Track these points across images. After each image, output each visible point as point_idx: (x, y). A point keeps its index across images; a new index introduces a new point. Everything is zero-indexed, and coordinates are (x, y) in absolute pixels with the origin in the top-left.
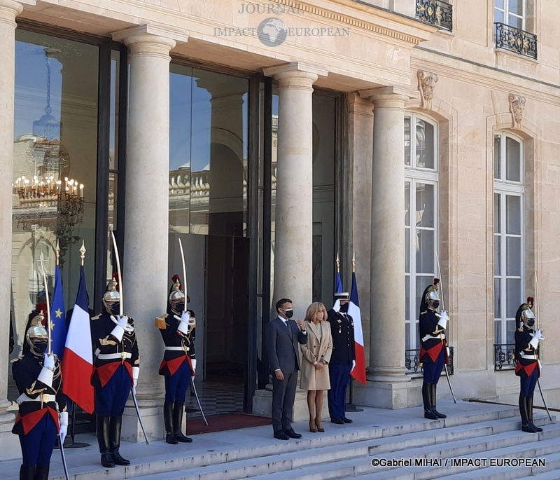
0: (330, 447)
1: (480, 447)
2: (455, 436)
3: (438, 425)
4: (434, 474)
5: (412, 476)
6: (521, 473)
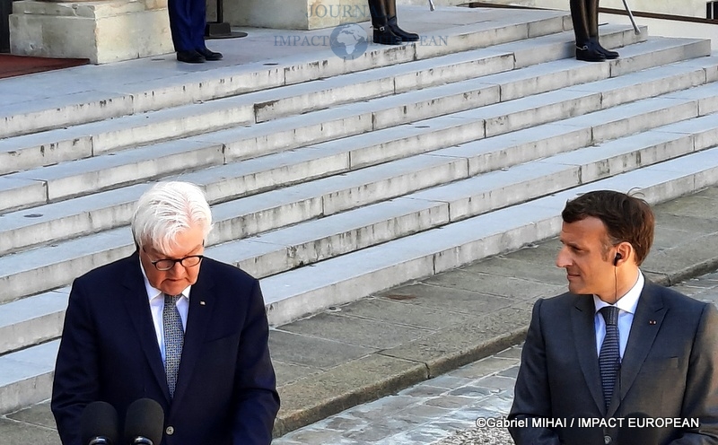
0: (174, 109)
1: (489, 96)
2: (437, 77)
3: (400, 56)
4: (391, 153)
5: (345, 158)
6: (569, 142)
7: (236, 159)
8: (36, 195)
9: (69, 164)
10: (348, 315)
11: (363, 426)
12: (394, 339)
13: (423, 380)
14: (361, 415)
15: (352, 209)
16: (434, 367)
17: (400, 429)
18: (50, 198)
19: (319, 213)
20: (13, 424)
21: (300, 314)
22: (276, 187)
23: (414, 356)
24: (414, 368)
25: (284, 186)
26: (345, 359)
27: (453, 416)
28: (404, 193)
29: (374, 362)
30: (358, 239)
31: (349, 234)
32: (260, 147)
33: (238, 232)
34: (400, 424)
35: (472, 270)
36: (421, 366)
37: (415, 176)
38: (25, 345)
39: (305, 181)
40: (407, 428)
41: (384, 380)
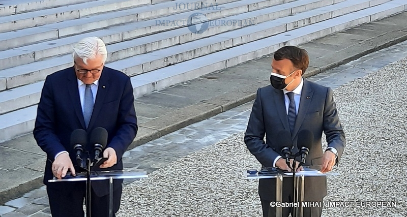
4: (209, 17)
6: (282, 14)
7: (143, 20)
8: (54, 35)
9: (69, 21)
10: (189, 86)
11: (194, 133)
12: (209, 96)
13: (220, 113)
14: (194, 128)
15: (192, 41)
16: (225, 107)
17: (210, 134)
18: (59, 36)
19: (178, 43)
21: (169, 86)
22: (160, 32)
23: (216, 103)
24: (216, 108)
25: (163, 31)
26: (188, 104)
27: (232, 128)
28: (214, 34)
29: (200, 106)
30: (194, 54)
31: (190, 51)
32: (153, 15)
33: (143, 51)
34: (210, 131)
35: (242, 67)
36: (220, 107)
37: (219, 28)
39: (172, 29)
40: (213, 133)
41: (204, 113)
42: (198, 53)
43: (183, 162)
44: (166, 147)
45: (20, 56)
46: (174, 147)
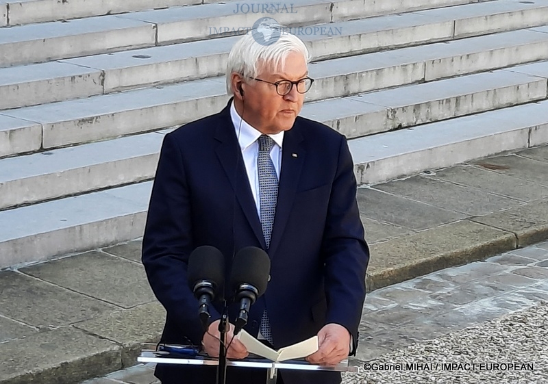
4: (495, 25)
5: (449, 26)
7: (343, 18)
8: (145, 37)
9: (179, 9)
10: (442, 180)
11: (450, 289)
12: (486, 207)
13: (512, 249)
14: (448, 278)
15: (452, 77)
16: (522, 237)
17: (486, 295)
18: (159, 41)
19: (420, 78)
20: (109, 258)
21: (396, 175)
22: (380, 49)
23: (505, 225)
24: (504, 237)
25: (388, 48)
26: (437, 222)
27: (538, 287)
28: (505, 66)
29: (464, 227)
30: (457, 108)
31: (448, 101)
32: (367, 9)
33: (341, 91)
34: (486, 290)
36: (511, 235)
37: (517, 50)
38: (125, 182)
39: (409, 46)
40: (493, 294)
41: (473, 246)
42: (466, 107)
43: (422, 353)
44: (385, 315)
45: (73, 78)
46: (402, 317)
